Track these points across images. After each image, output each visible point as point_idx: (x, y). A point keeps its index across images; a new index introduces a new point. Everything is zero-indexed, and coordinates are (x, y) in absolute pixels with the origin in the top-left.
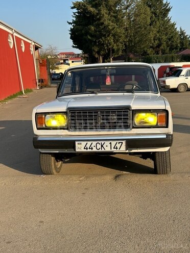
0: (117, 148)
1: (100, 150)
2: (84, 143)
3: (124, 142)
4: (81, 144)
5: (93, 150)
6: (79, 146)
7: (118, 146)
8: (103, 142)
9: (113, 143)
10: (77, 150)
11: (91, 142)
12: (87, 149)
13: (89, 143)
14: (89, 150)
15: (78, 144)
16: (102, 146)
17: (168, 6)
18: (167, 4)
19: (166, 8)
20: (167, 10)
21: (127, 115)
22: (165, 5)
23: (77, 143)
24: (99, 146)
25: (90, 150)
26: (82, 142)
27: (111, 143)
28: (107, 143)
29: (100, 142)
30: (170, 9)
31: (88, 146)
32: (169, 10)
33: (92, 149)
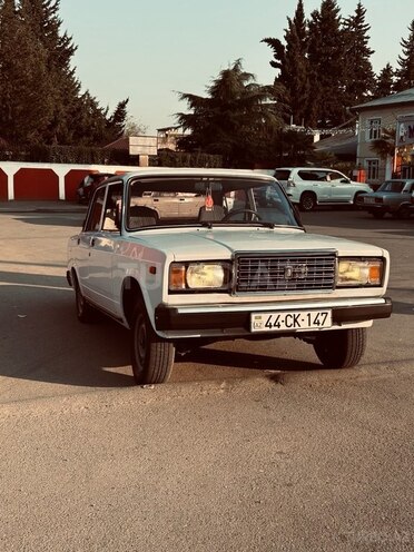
0: (318, 323)
1: (292, 328)
2: (265, 317)
3: (330, 312)
4: (260, 318)
5: (281, 328)
6: (257, 321)
7: (321, 318)
8: (297, 314)
9: (314, 314)
10: (253, 330)
11: (277, 315)
12: (270, 326)
13: (275, 316)
14: (274, 329)
15: (256, 318)
16: (295, 320)
17: (68, 43)
18: (66, 40)
19: (63, 47)
20: (67, 51)
21: (332, 266)
22: (63, 39)
23: (253, 316)
24: (290, 321)
25: (276, 328)
26: (263, 315)
27: (309, 315)
28: (304, 315)
29: (292, 314)
30: (73, 51)
31: (272, 321)
32: (71, 52)
33: (279, 326)
